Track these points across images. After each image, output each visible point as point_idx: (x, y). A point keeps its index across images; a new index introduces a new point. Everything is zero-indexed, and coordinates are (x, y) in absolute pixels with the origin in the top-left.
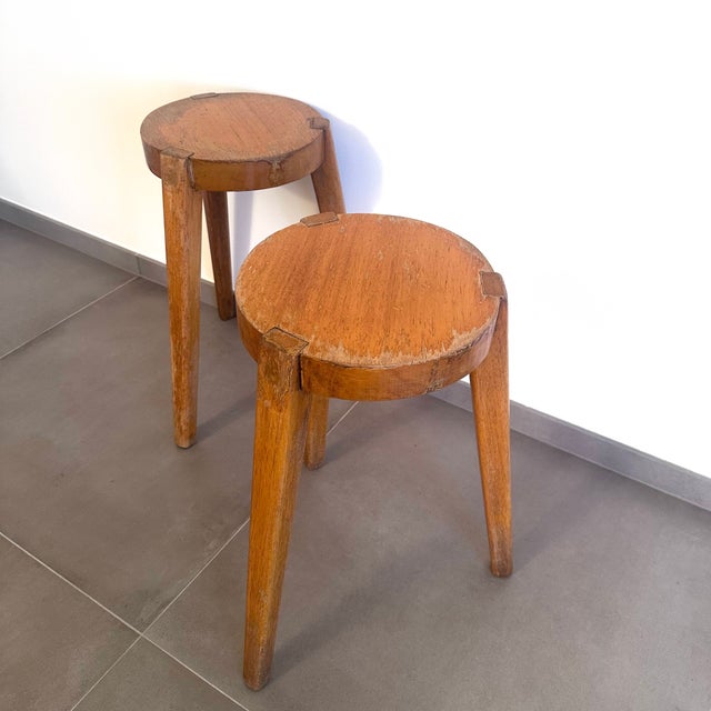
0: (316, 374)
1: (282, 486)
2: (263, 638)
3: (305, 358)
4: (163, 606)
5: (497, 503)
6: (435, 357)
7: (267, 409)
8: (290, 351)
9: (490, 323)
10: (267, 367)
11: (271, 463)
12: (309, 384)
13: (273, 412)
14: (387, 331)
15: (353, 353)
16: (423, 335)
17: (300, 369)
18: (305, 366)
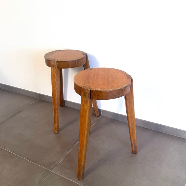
0: (94, 94)
1: (87, 123)
2: (83, 164)
3: (92, 90)
4: (56, 165)
5: (133, 133)
6: (119, 89)
7: (83, 104)
8: (88, 89)
9: (130, 83)
10: (83, 94)
11: (84, 117)
12: (93, 97)
13: (85, 105)
14: (108, 85)
15: (102, 89)
16: (116, 86)
17: (91, 94)
18: (91, 93)
